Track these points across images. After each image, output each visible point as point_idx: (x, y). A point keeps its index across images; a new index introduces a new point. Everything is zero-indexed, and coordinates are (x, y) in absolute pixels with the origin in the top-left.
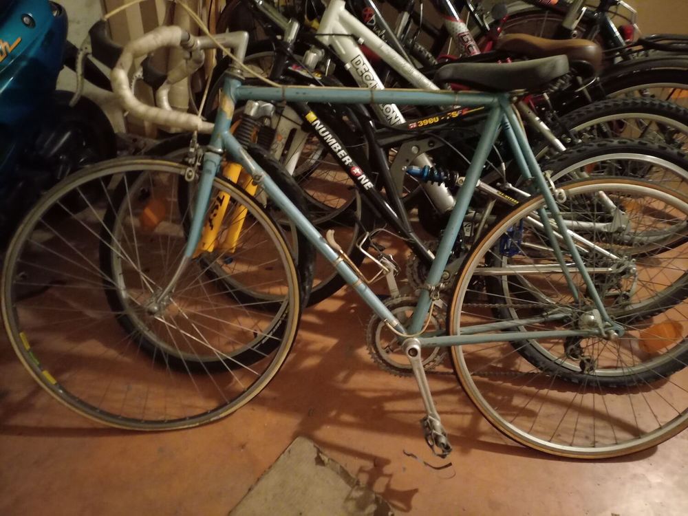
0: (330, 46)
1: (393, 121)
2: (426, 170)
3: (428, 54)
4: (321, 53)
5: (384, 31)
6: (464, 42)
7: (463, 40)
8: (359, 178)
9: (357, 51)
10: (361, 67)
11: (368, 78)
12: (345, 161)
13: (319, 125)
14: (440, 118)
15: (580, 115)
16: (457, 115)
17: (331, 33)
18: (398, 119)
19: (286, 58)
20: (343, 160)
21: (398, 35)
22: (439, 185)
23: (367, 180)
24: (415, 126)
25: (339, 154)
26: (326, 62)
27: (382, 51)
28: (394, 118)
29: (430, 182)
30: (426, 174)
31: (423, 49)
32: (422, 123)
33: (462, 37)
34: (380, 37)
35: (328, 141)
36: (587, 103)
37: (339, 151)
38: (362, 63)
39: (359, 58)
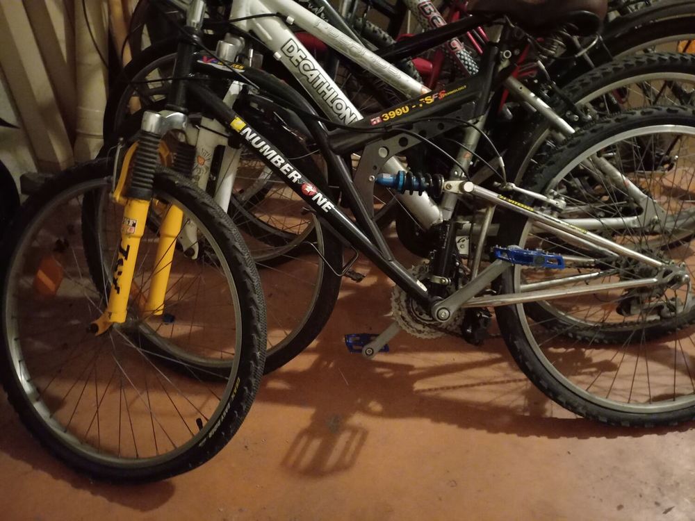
0: (251, 32)
1: (349, 120)
2: (401, 177)
3: (384, 34)
4: (239, 42)
5: (323, 8)
6: (426, 14)
7: (425, 11)
8: (314, 198)
9: (287, 34)
10: (296, 55)
11: (307, 67)
12: (293, 178)
13: (250, 134)
14: (410, 107)
15: (584, 85)
16: (432, 100)
17: (250, 15)
18: (354, 116)
19: (193, 48)
20: (290, 176)
21: (344, 14)
22: (420, 194)
23: (325, 200)
24: (379, 121)
25: (282, 169)
26: (248, 53)
27: (320, 31)
28: (348, 115)
29: (407, 192)
30: (401, 183)
31: (377, 28)
32: (387, 117)
33: (422, 8)
34: (319, 15)
35: (265, 154)
36: (590, 68)
37: (282, 165)
38: (296, 49)
39: (291, 43)
